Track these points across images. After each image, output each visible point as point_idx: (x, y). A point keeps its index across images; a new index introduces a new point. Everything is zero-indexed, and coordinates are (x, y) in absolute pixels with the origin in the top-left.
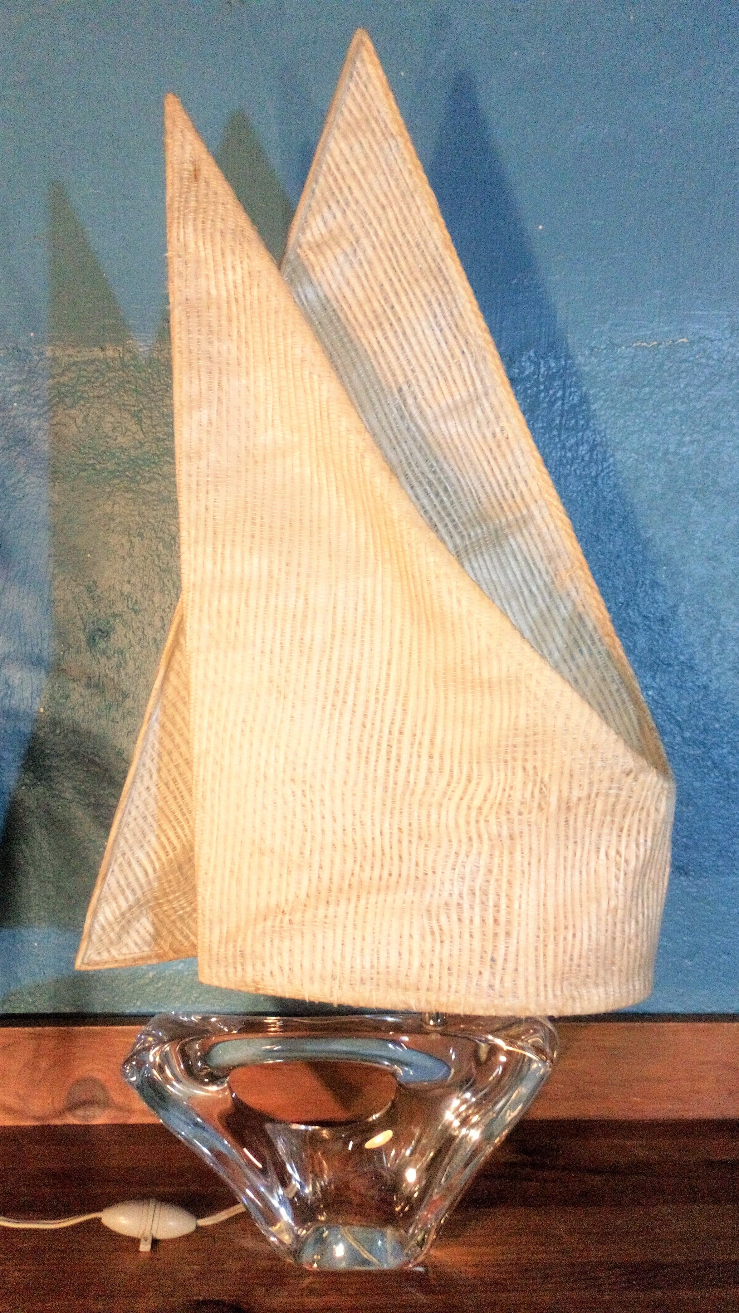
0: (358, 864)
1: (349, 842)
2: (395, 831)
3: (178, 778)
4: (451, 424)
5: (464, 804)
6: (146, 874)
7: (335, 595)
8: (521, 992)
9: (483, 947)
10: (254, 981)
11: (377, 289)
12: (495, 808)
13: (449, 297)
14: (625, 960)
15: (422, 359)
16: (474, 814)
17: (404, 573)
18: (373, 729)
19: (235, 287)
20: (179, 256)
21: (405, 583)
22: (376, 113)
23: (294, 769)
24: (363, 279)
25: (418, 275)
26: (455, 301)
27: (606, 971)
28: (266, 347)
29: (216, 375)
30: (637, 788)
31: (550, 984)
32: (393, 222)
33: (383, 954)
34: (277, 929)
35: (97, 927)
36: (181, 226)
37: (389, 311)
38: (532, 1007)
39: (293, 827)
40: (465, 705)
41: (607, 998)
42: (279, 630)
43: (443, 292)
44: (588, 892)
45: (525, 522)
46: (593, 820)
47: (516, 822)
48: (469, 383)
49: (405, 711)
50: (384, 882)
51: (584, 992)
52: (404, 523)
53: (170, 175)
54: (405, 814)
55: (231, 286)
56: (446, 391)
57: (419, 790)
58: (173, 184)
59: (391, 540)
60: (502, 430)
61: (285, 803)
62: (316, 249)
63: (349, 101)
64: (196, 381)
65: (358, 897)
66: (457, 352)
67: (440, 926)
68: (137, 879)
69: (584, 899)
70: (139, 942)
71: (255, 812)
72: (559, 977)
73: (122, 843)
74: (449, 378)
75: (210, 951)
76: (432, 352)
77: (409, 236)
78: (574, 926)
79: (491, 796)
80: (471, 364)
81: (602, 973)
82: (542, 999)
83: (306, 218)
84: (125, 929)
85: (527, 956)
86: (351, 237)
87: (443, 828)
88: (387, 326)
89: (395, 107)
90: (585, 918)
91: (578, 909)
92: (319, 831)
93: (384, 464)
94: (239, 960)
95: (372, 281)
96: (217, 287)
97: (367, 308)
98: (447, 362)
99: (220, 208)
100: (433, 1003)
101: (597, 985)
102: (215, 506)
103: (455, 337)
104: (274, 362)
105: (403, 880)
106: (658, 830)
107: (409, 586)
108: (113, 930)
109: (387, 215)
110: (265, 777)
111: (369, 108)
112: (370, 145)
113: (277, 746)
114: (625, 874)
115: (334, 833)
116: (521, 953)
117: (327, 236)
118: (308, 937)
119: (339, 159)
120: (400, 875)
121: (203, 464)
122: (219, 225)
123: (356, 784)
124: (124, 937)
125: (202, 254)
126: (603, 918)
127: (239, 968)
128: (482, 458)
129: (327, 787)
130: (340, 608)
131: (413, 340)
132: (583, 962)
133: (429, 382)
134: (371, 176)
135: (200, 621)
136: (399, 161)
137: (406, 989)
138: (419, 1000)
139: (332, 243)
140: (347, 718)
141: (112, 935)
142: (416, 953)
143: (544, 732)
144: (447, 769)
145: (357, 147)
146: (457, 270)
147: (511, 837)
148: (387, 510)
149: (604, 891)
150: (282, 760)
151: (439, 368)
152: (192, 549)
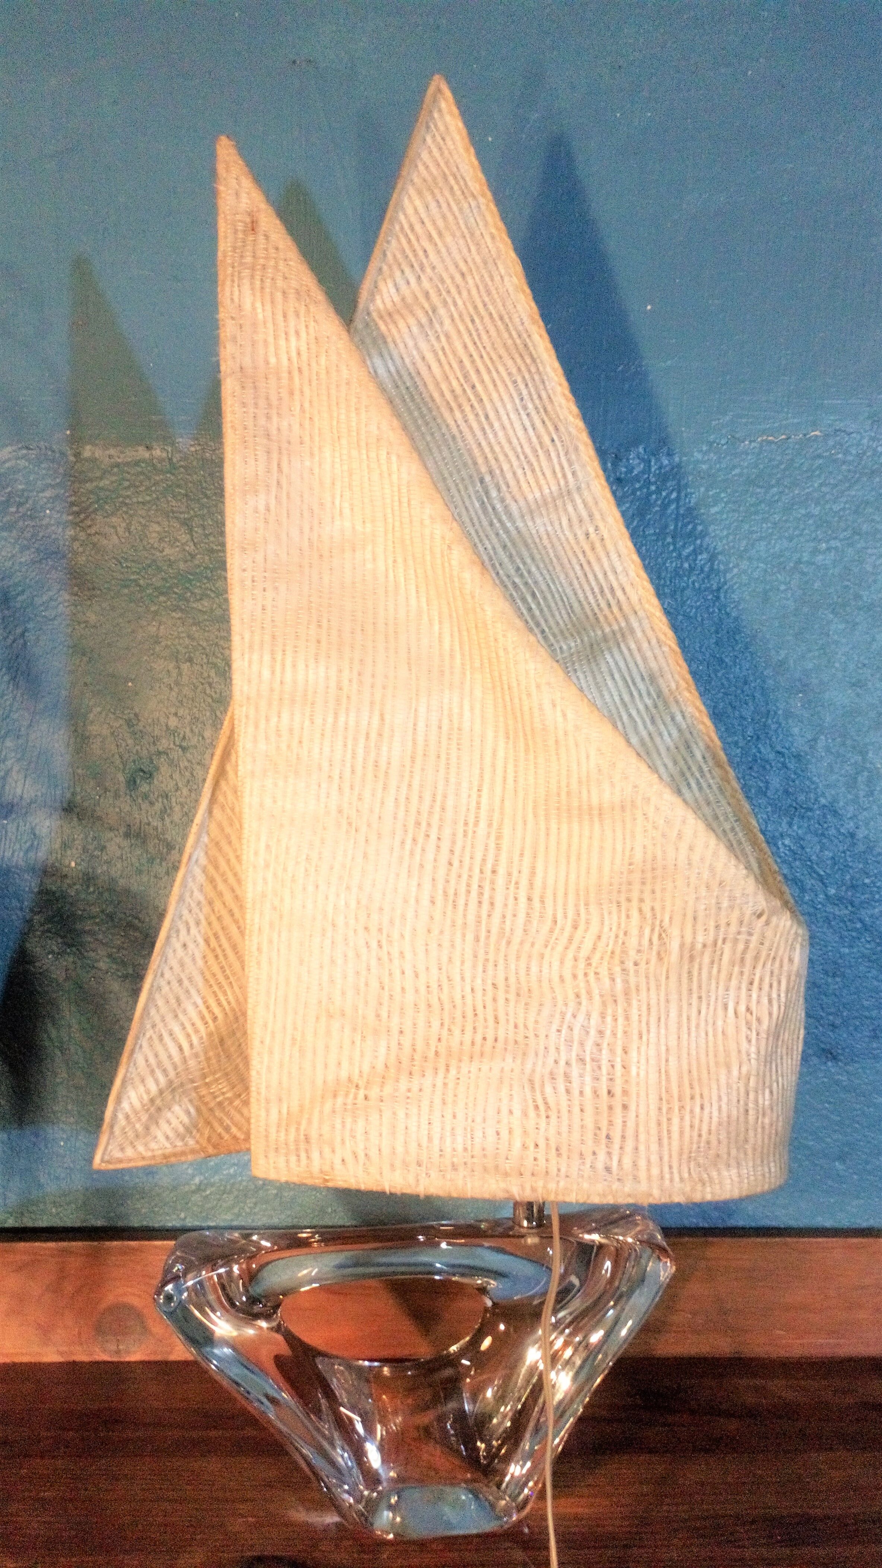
0: (446, 1027)
1: (435, 1002)
2: (489, 987)
3: (221, 933)
4: (538, 521)
5: (570, 955)
6: (181, 1049)
7: (416, 710)
8: (642, 1175)
9: (596, 1122)
10: (321, 1172)
11: (455, 365)
12: (607, 958)
13: (536, 377)
14: (759, 1136)
15: (506, 446)
16: (582, 965)
17: (498, 684)
18: (461, 866)
19: (299, 354)
20: (233, 318)
21: (499, 695)
22: (455, 169)
23: (369, 916)
24: (440, 353)
25: (502, 351)
26: (543, 382)
27: (738, 1149)
28: (335, 423)
29: (275, 455)
30: (769, 933)
31: (675, 1165)
32: (474, 292)
33: (478, 1134)
34: (349, 1107)
35: (120, 1116)
36: (236, 285)
37: (469, 391)
38: (656, 1192)
39: (367, 985)
40: (570, 836)
41: (740, 1182)
42: (350, 751)
43: (529, 371)
44: (716, 1056)
45: (623, 635)
46: (719, 971)
47: (632, 972)
48: (560, 475)
49: (498, 848)
50: (477, 1047)
51: (714, 1174)
52: (499, 625)
53: (223, 227)
54: (501, 966)
55: (294, 354)
56: (533, 484)
57: (516, 940)
58: (226, 237)
59: (483, 645)
60: (597, 529)
61: (358, 956)
62: (387, 318)
63: (425, 155)
64: (252, 462)
65: (447, 1067)
66: (546, 440)
67: (544, 1099)
68: (170, 1057)
69: (712, 1064)
70: (171, 1134)
71: (321, 967)
72: (685, 1156)
73: (153, 1012)
74: (537, 469)
75: (267, 1136)
76: (518, 439)
77: (491, 307)
78: (701, 1095)
79: (601, 945)
80: (562, 454)
81: (734, 1152)
82: (667, 1182)
83: (376, 282)
84: (154, 1119)
85: (648, 1133)
86: (426, 306)
87: (545, 984)
88: (467, 409)
89: (476, 163)
90: (714, 1086)
91: (705, 1075)
92: (399, 989)
93: (474, 557)
94: (302, 1146)
95: (451, 357)
96: (277, 355)
97: (444, 386)
98: (535, 451)
99: (281, 264)
100: (540, 1190)
101: (728, 1166)
102: (273, 606)
103: (544, 422)
104: (344, 441)
105: (500, 1045)
106: (792, 984)
107: (504, 700)
108: (139, 1120)
109: (467, 283)
110: (334, 925)
111: (447, 163)
112: (449, 204)
113: (348, 888)
114: (758, 1034)
115: (417, 991)
116: (641, 1129)
117: (399, 305)
118: (387, 1115)
119: (414, 219)
120: (496, 1040)
121: (259, 558)
122: (280, 283)
123: (441, 932)
124: (153, 1128)
125: (260, 316)
126: (735, 1087)
127: (303, 1155)
128: (574, 561)
129: (407, 937)
130: (421, 725)
131: (496, 425)
132: (713, 1139)
133: (514, 474)
134: (449, 239)
135: (255, 740)
136: (481, 224)
137: (506, 1174)
138: (523, 1187)
139: (404, 312)
140: (430, 856)
141: (138, 1126)
142: (518, 1132)
143: (664, 868)
144: (550, 912)
145: (433, 205)
146: (546, 349)
147: (627, 993)
148: (478, 610)
149: (734, 1054)
150: (353, 904)
151: (526, 457)
152: (246, 656)
